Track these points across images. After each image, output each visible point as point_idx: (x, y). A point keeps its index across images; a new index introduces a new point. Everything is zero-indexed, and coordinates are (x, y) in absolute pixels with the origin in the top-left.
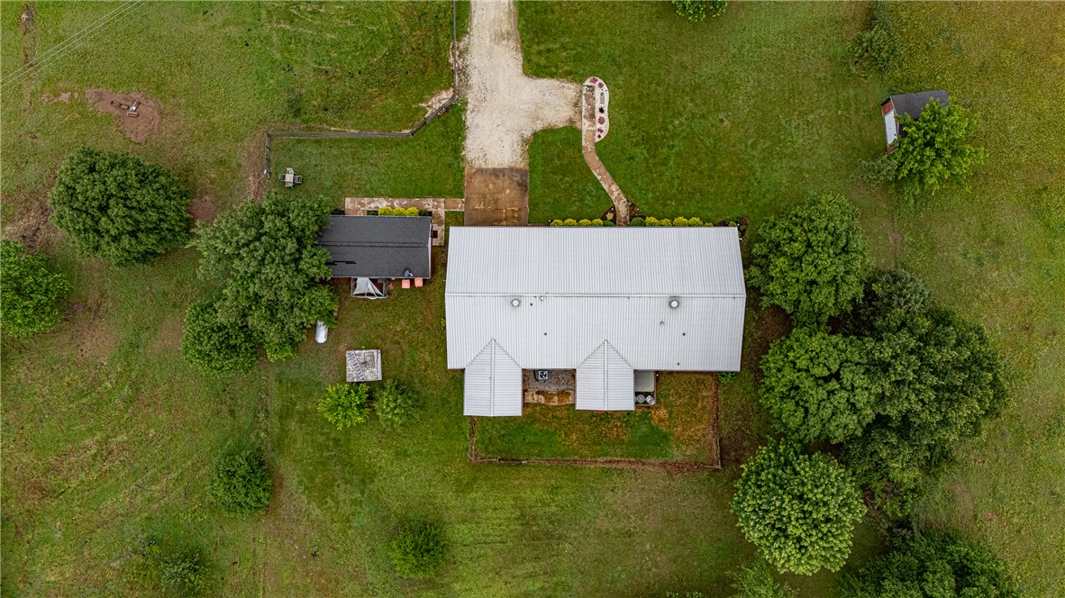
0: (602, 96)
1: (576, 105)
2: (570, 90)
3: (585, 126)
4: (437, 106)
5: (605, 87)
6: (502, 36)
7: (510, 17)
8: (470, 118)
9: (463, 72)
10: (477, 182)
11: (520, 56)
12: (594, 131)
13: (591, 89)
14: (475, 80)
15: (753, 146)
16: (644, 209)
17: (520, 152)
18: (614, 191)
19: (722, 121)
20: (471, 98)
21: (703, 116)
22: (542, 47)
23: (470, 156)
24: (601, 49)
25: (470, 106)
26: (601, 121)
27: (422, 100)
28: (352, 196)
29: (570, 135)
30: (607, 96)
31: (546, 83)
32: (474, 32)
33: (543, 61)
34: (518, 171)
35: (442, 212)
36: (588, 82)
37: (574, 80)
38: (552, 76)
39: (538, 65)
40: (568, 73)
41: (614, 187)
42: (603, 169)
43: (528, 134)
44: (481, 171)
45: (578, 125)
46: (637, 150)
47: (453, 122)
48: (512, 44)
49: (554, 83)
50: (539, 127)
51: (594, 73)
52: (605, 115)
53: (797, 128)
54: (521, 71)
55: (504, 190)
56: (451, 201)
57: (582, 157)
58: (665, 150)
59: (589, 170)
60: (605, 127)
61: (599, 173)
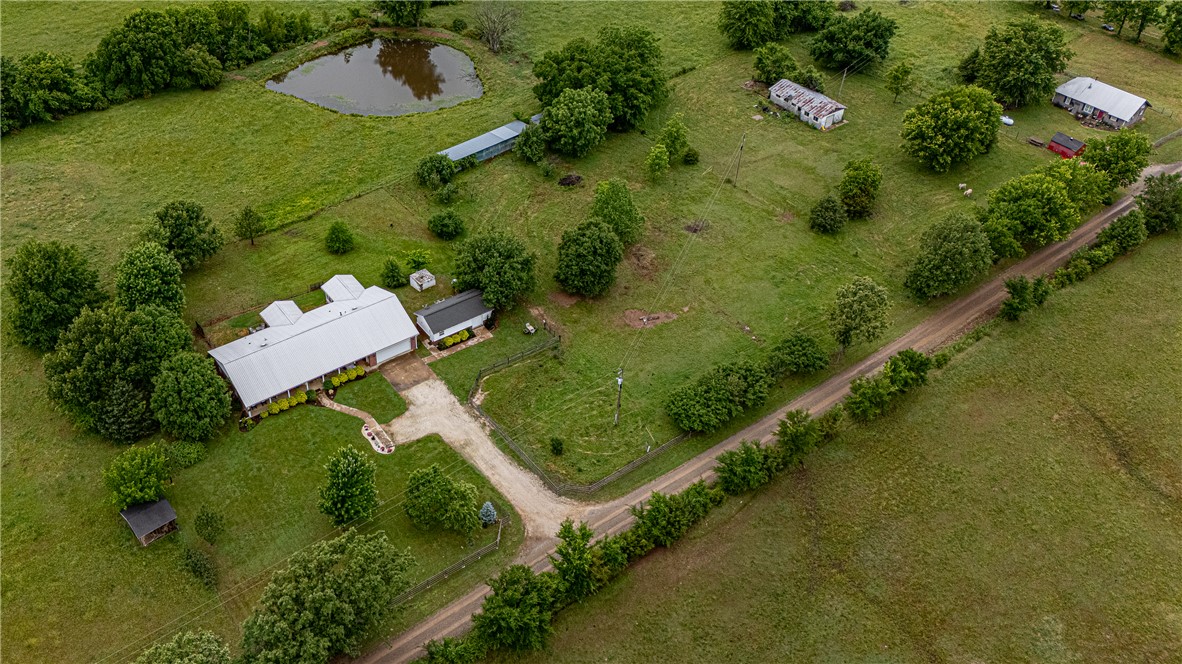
0: (377, 446)
1: (392, 434)
2: (401, 440)
3: (379, 428)
4: (477, 396)
5: (380, 451)
6: (467, 444)
7: (470, 456)
8: (453, 398)
9: (476, 418)
10: (425, 374)
11: (446, 440)
12: (371, 427)
13: (389, 447)
14: (466, 417)
15: (259, 469)
16: (311, 407)
17: (410, 397)
18: (336, 407)
19: (289, 471)
20: (460, 408)
21: (304, 467)
22: (437, 452)
23: (438, 382)
24: (397, 468)
25: (458, 404)
26: (369, 434)
27: (489, 394)
28: (491, 339)
29: (384, 420)
30: (375, 448)
31: (421, 435)
32: (486, 438)
33: (430, 445)
34: (405, 389)
35: (434, 354)
36: (393, 449)
37: (403, 445)
38: (418, 441)
39: (431, 442)
40: (410, 445)
41: (338, 409)
42: (352, 413)
43: (411, 407)
44: (426, 379)
45: (383, 426)
46: (337, 431)
47: (463, 393)
48: (457, 444)
49: (414, 438)
50: (407, 413)
51: (394, 454)
52: (369, 438)
53: (235, 492)
54: (441, 434)
55: (406, 377)
56: (433, 360)
57: (369, 413)
58: (318, 440)
59: (360, 409)
60: (365, 433)
61: (353, 411)
